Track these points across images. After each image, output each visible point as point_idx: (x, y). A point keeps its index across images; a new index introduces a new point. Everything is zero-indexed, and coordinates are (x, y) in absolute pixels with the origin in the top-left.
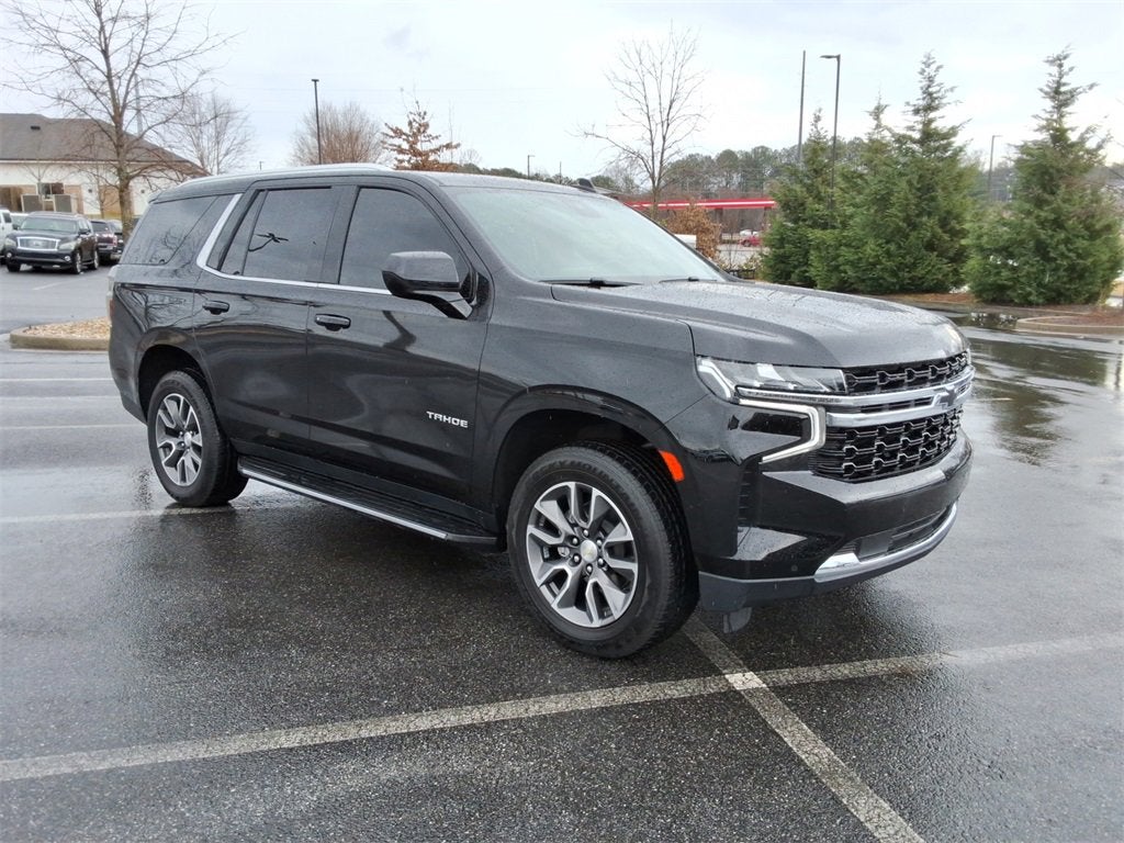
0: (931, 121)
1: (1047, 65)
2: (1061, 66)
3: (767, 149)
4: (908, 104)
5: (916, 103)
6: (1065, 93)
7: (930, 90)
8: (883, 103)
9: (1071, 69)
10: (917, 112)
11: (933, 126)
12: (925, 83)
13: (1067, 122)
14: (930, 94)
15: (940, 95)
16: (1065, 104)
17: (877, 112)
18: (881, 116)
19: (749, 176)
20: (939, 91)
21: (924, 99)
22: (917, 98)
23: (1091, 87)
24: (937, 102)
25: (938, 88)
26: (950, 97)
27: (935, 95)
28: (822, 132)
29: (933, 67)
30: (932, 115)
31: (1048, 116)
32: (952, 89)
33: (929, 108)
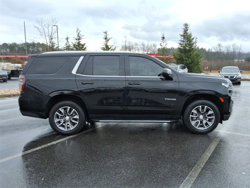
0: (80, 42)
1: (104, 33)
2: (106, 34)
3: (16, 43)
4: (74, 38)
5: (76, 38)
6: (107, 39)
7: (79, 35)
8: (68, 37)
9: (108, 34)
10: (77, 40)
11: (80, 43)
12: (78, 34)
13: (108, 44)
14: (79, 36)
15: (81, 37)
16: (108, 41)
17: (67, 39)
18: (68, 40)
19: (11, 50)
20: (81, 36)
21: (78, 37)
22: (76, 37)
23: (111, 38)
24: (81, 38)
25: (80, 35)
26: (83, 37)
27: (80, 37)
28: (53, 42)
29: (79, 31)
30: (80, 41)
31: (105, 43)
32: (83, 36)
33: (79, 39)
